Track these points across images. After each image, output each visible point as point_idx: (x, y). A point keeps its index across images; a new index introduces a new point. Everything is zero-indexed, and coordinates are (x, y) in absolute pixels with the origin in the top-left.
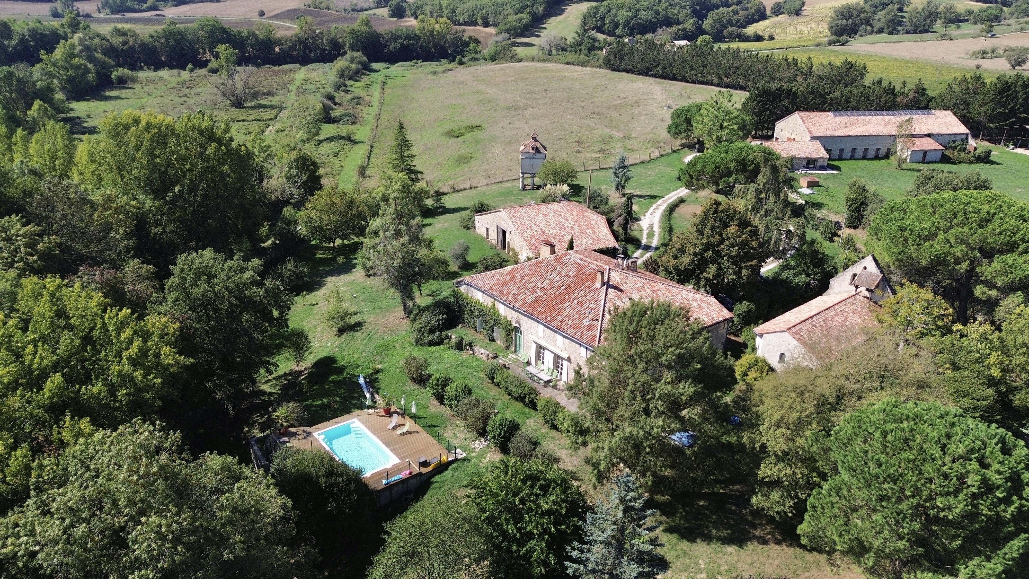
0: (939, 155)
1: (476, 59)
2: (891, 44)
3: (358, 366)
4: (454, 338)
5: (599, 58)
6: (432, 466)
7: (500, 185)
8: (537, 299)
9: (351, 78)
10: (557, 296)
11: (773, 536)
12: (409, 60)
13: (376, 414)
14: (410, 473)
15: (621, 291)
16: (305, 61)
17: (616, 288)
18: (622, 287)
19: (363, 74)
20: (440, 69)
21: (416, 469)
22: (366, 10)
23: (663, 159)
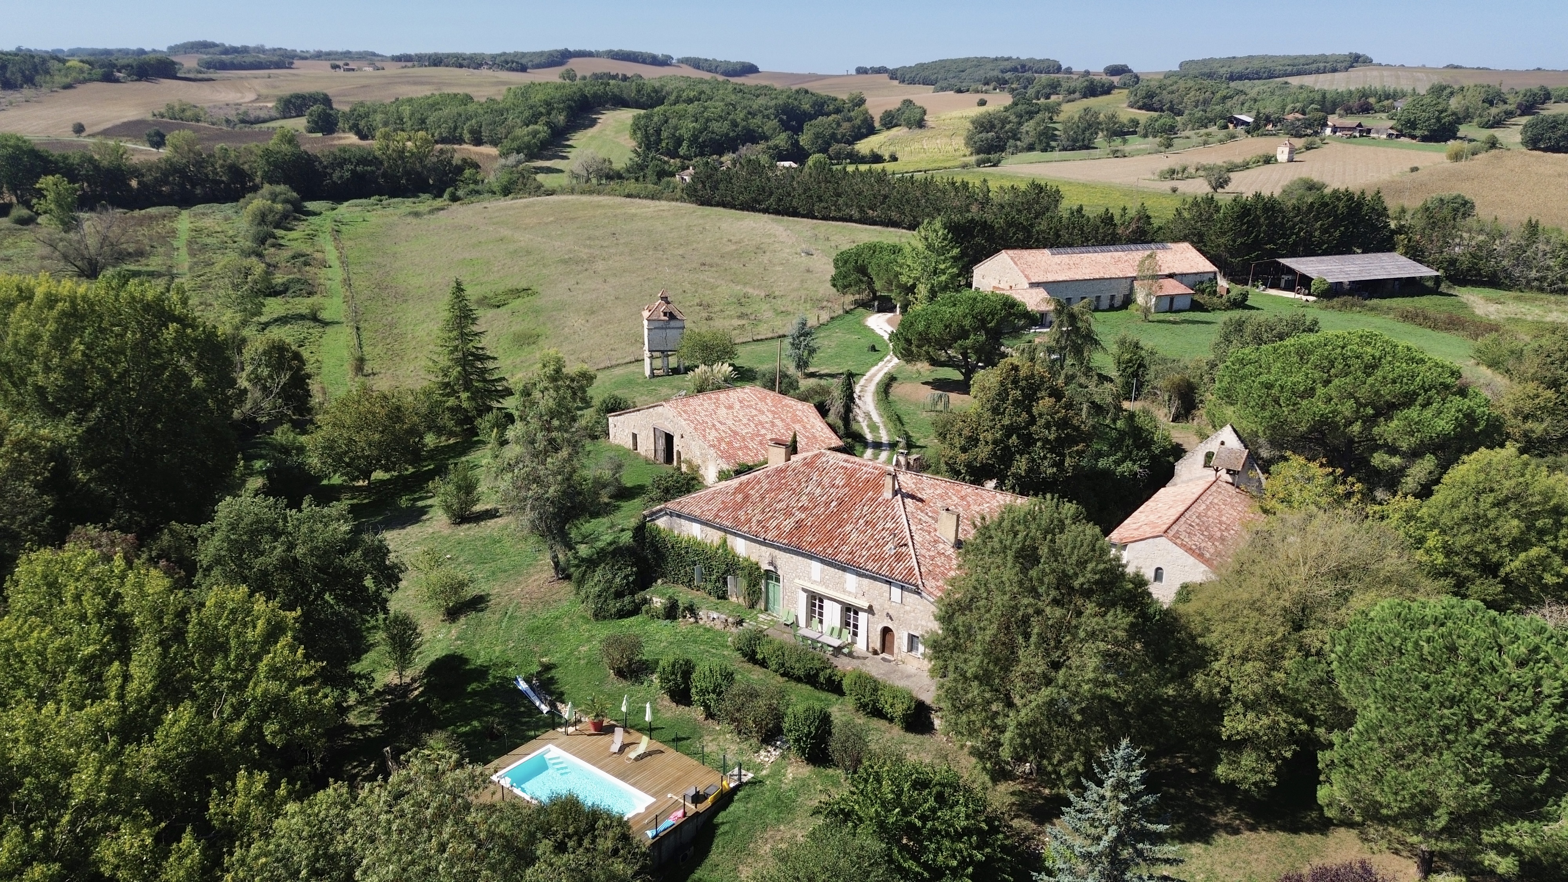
0: (1187, 302)
1: (478, 192)
2: (1054, 164)
3: (508, 664)
4: (658, 602)
5: (675, 188)
6: (710, 798)
7: (607, 372)
8: (799, 524)
9: (278, 226)
10: (829, 517)
11: (1241, 820)
12: (367, 196)
13: (581, 733)
14: (685, 814)
15: (921, 500)
16: (185, 201)
17: (913, 497)
18: (919, 496)
19: (296, 219)
20: (422, 208)
21: (691, 808)
22: (264, 121)
23: (836, 323)
